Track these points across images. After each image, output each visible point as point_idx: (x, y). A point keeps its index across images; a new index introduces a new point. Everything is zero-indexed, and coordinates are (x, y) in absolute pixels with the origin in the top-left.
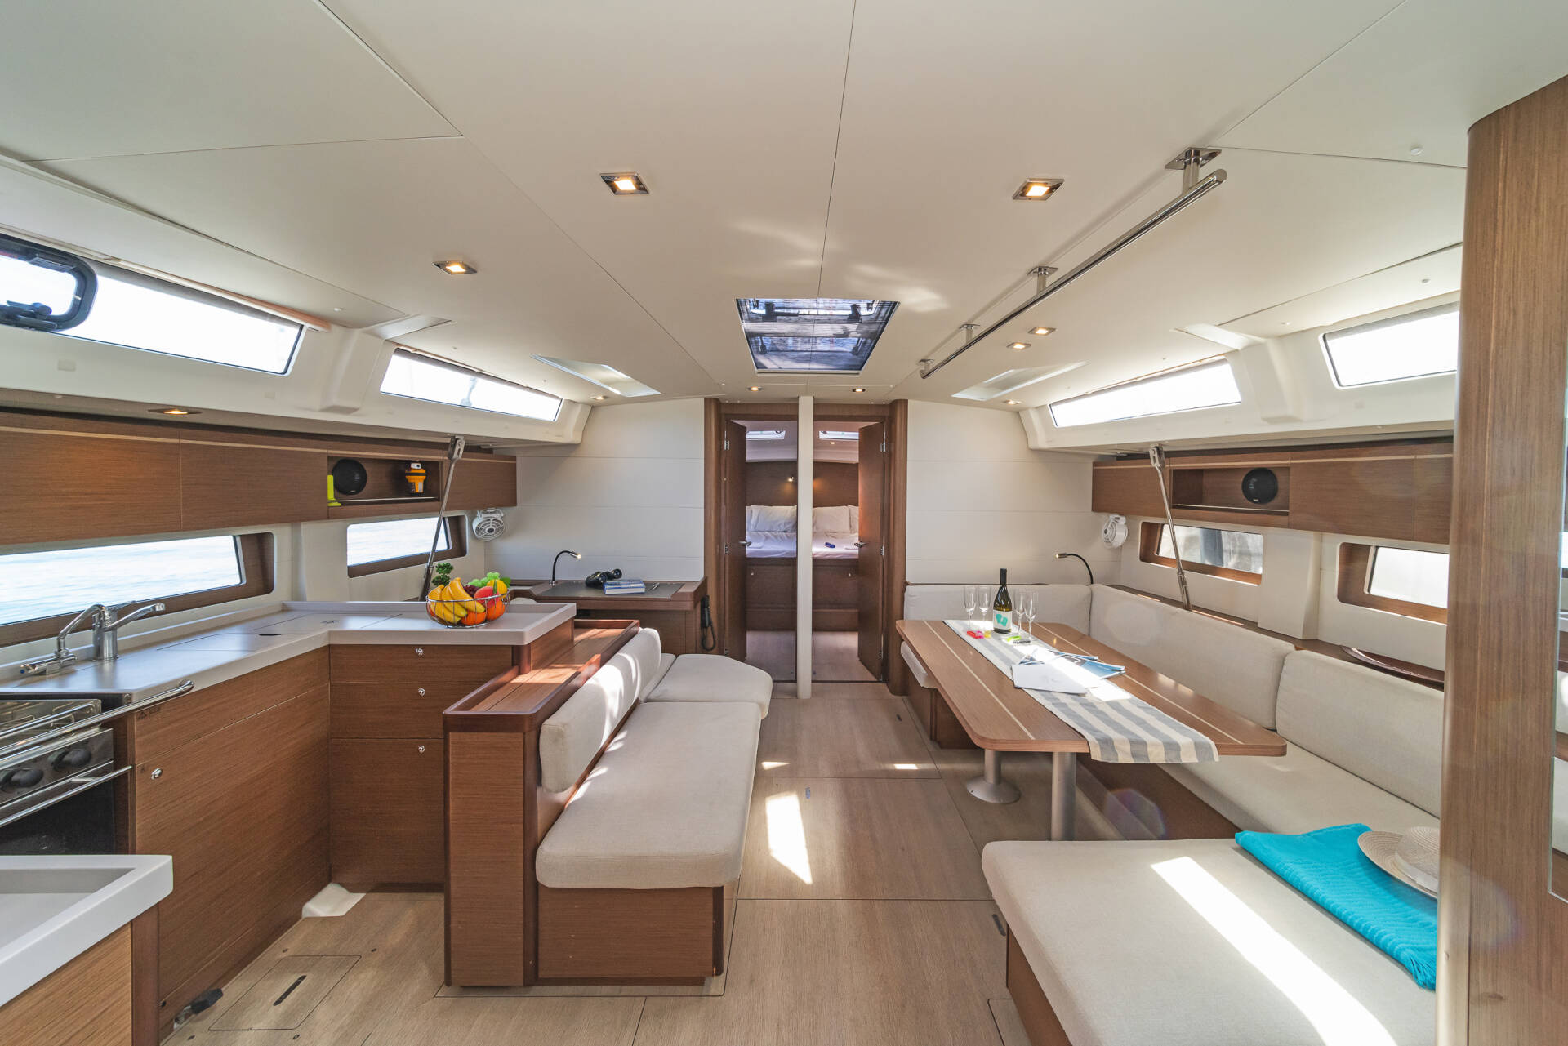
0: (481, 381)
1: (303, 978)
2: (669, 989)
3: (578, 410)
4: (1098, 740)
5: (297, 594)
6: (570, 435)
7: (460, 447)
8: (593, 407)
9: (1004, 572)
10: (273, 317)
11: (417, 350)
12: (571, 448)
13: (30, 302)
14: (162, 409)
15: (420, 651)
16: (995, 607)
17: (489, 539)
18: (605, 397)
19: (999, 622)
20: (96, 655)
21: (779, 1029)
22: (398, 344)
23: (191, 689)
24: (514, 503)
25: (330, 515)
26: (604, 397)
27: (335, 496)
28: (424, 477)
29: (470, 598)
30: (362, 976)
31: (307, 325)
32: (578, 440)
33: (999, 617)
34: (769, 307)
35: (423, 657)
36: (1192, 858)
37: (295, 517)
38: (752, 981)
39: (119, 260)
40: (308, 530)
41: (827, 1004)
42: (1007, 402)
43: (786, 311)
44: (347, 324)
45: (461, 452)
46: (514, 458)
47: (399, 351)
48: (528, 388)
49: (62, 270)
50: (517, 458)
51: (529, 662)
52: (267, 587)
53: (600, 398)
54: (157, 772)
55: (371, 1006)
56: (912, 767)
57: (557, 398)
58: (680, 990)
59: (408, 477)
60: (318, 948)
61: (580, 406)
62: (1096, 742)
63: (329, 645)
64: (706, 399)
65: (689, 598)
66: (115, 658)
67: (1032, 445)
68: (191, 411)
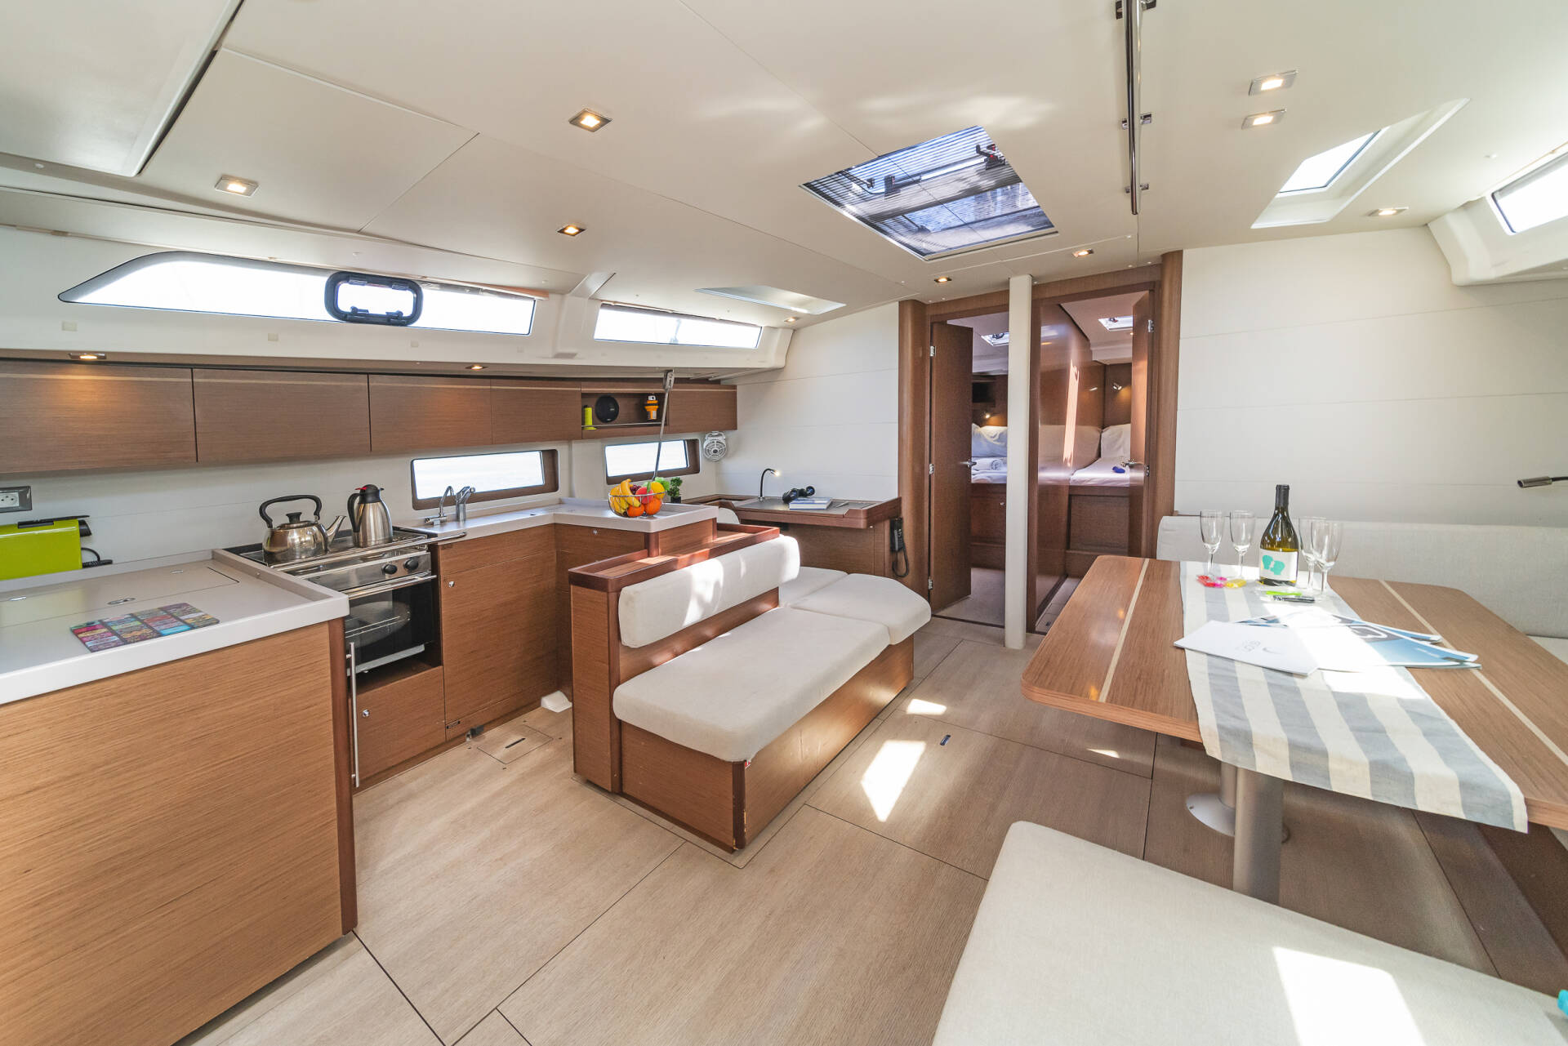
0: (684, 321)
1: (523, 739)
2: (704, 843)
3: (778, 335)
4: (1220, 727)
5: (571, 494)
6: (772, 361)
7: (671, 378)
8: (794, 330)
9: (1283, 492)
10: (516, 296)
11: (615, 302)
12: (776, 371)
13: (395, 311)
14: (470, 366)
15: (596, 532)
16: (1263, 544)
17: (717, 458)
18: (796, 318)
19: (1266, 567)
20: (457, 519)
21: (768, 917)
22: (602, 301)
23: (464, 536)
24: (734, 427)
25: (591, 437)
26: (794, 318)
27: (593, 423)
28: (657, 407)
29: (631, 494)
30: (547, 750)
31: (536, 298)
32: (780, 363)
33: (1267, 560)
34: (889, 180)
35: (597, 537)
36: (1394, 977)
37: (569, 438)
38: (772, 871)
39: (426, 277)
40: (579, 448)
41: (826, 923)
42: (1374, 213)
43: (910, 180)
44: (562, 292)
45: (672, 383)
46: (734, 387)
47: (604, 306)
48: (721, 321)
49: (405, 290)
50: (738, 387)
51: (657, 547)
52: (555, 488)
53: (791, 320)
54: (452, 583)
55: (542, 768)
56: (1113, 754)
57: (755, 325)
58: (712, 848)
59: (647, 407)
60: (538, 726)
61: (780, 331)
62: (1216, 730)
63: (555, 524)
64: (902, 304)
65: (862, 516)
66: (465, 520)
67: (1459, 277)
68: (484, 366)
